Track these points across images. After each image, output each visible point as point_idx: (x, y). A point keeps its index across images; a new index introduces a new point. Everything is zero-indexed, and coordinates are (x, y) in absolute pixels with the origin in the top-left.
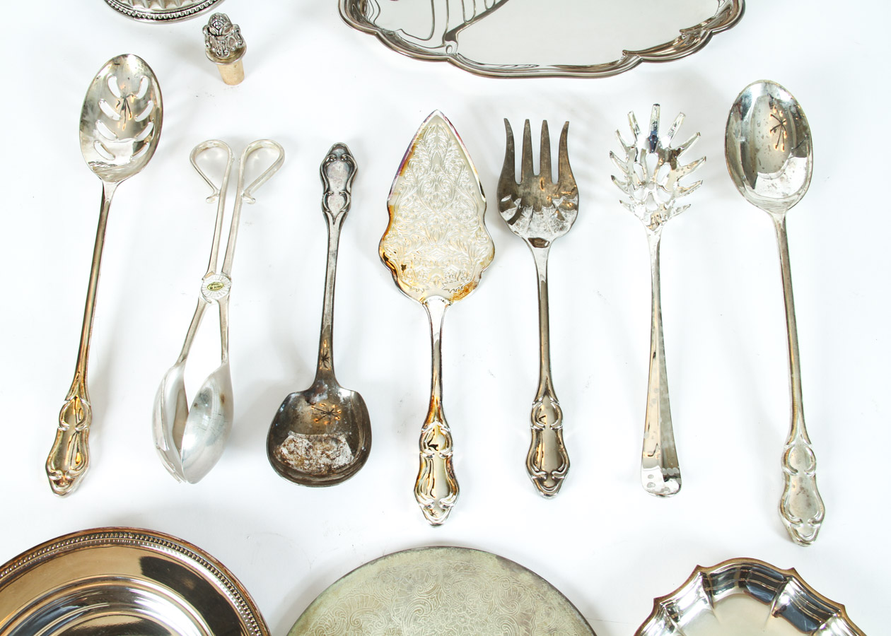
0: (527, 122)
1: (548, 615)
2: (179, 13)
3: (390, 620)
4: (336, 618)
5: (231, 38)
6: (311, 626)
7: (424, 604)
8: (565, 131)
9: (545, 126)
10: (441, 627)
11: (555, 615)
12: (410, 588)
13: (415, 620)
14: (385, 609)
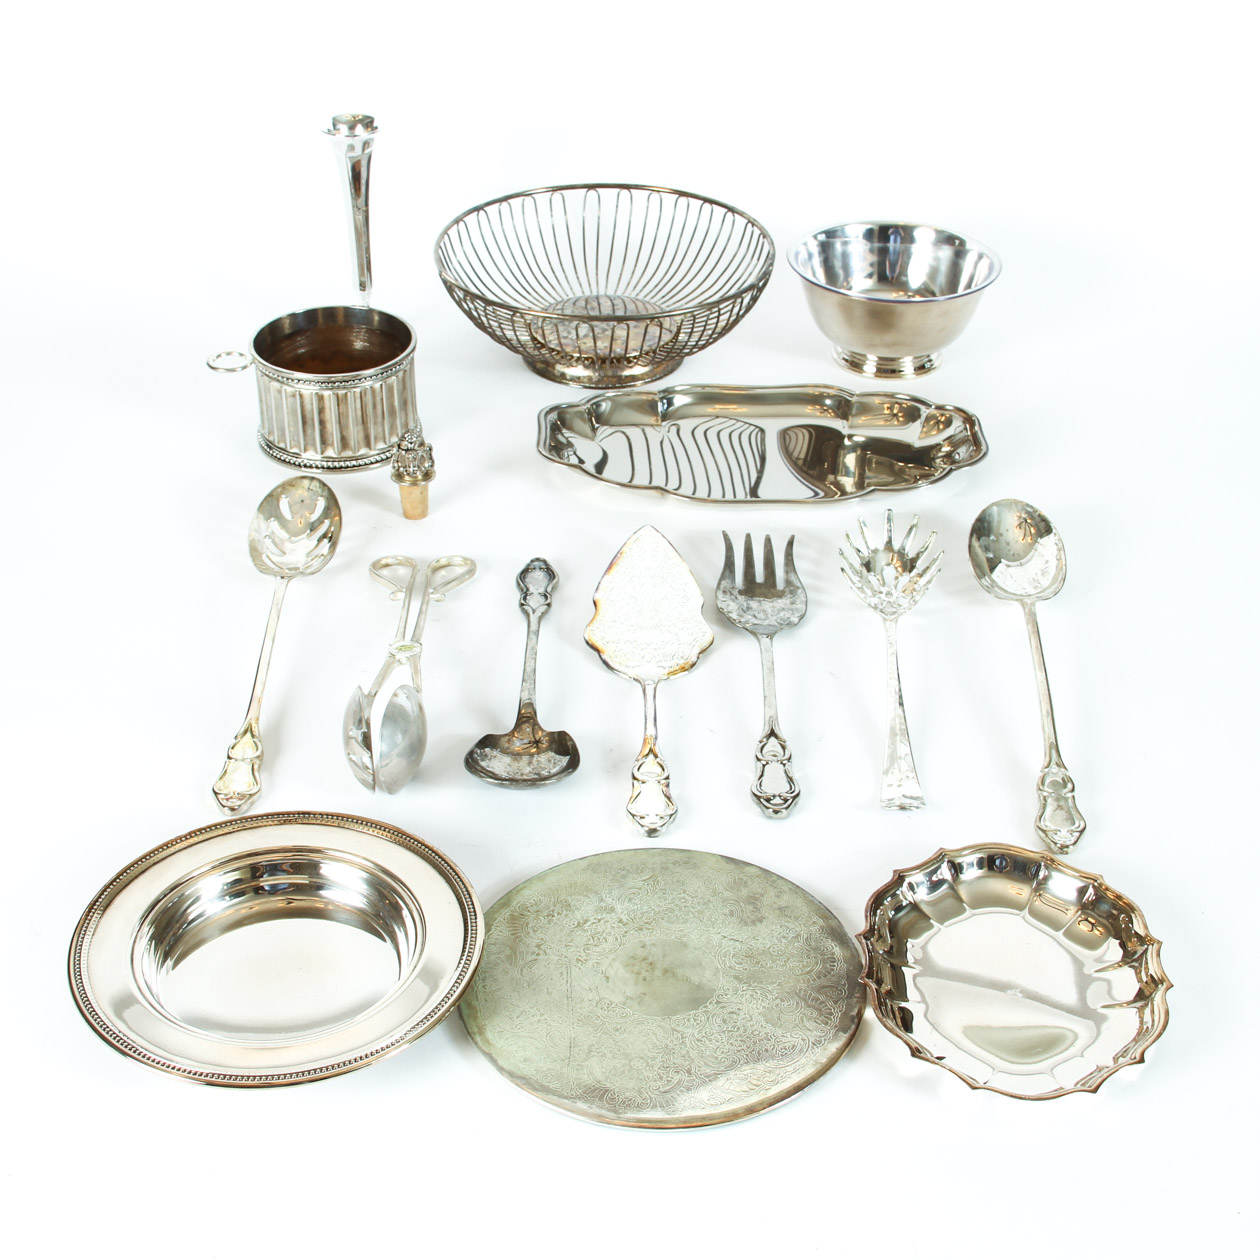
0: (748, 536)
1: (778, 897)
2: (354, 463)
3: (602, 900)
4: (542, 898)
5: (422, 456)
6: (514, 904)
7: (640, 889)
8: (790, 544)
9: (768, 541)
10: (658, 906)
11: (785, 897)
12: (624, 877)
13: (630, 900)
14: (596, 892)
